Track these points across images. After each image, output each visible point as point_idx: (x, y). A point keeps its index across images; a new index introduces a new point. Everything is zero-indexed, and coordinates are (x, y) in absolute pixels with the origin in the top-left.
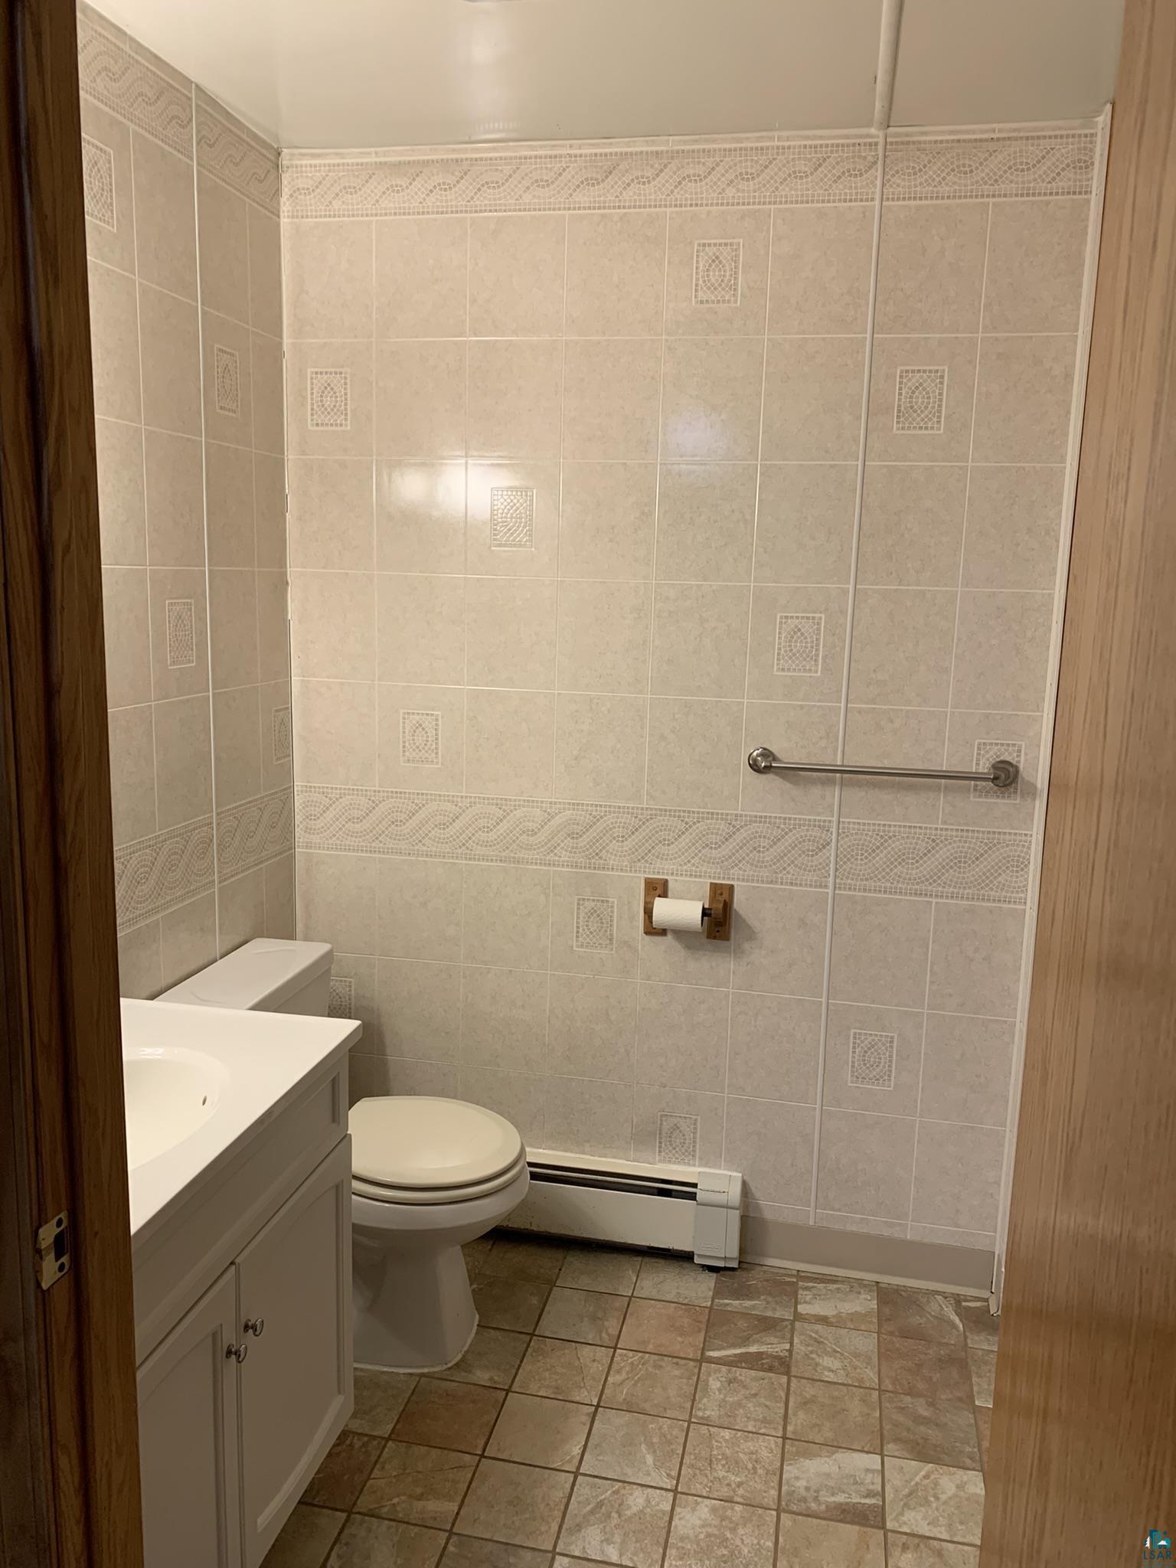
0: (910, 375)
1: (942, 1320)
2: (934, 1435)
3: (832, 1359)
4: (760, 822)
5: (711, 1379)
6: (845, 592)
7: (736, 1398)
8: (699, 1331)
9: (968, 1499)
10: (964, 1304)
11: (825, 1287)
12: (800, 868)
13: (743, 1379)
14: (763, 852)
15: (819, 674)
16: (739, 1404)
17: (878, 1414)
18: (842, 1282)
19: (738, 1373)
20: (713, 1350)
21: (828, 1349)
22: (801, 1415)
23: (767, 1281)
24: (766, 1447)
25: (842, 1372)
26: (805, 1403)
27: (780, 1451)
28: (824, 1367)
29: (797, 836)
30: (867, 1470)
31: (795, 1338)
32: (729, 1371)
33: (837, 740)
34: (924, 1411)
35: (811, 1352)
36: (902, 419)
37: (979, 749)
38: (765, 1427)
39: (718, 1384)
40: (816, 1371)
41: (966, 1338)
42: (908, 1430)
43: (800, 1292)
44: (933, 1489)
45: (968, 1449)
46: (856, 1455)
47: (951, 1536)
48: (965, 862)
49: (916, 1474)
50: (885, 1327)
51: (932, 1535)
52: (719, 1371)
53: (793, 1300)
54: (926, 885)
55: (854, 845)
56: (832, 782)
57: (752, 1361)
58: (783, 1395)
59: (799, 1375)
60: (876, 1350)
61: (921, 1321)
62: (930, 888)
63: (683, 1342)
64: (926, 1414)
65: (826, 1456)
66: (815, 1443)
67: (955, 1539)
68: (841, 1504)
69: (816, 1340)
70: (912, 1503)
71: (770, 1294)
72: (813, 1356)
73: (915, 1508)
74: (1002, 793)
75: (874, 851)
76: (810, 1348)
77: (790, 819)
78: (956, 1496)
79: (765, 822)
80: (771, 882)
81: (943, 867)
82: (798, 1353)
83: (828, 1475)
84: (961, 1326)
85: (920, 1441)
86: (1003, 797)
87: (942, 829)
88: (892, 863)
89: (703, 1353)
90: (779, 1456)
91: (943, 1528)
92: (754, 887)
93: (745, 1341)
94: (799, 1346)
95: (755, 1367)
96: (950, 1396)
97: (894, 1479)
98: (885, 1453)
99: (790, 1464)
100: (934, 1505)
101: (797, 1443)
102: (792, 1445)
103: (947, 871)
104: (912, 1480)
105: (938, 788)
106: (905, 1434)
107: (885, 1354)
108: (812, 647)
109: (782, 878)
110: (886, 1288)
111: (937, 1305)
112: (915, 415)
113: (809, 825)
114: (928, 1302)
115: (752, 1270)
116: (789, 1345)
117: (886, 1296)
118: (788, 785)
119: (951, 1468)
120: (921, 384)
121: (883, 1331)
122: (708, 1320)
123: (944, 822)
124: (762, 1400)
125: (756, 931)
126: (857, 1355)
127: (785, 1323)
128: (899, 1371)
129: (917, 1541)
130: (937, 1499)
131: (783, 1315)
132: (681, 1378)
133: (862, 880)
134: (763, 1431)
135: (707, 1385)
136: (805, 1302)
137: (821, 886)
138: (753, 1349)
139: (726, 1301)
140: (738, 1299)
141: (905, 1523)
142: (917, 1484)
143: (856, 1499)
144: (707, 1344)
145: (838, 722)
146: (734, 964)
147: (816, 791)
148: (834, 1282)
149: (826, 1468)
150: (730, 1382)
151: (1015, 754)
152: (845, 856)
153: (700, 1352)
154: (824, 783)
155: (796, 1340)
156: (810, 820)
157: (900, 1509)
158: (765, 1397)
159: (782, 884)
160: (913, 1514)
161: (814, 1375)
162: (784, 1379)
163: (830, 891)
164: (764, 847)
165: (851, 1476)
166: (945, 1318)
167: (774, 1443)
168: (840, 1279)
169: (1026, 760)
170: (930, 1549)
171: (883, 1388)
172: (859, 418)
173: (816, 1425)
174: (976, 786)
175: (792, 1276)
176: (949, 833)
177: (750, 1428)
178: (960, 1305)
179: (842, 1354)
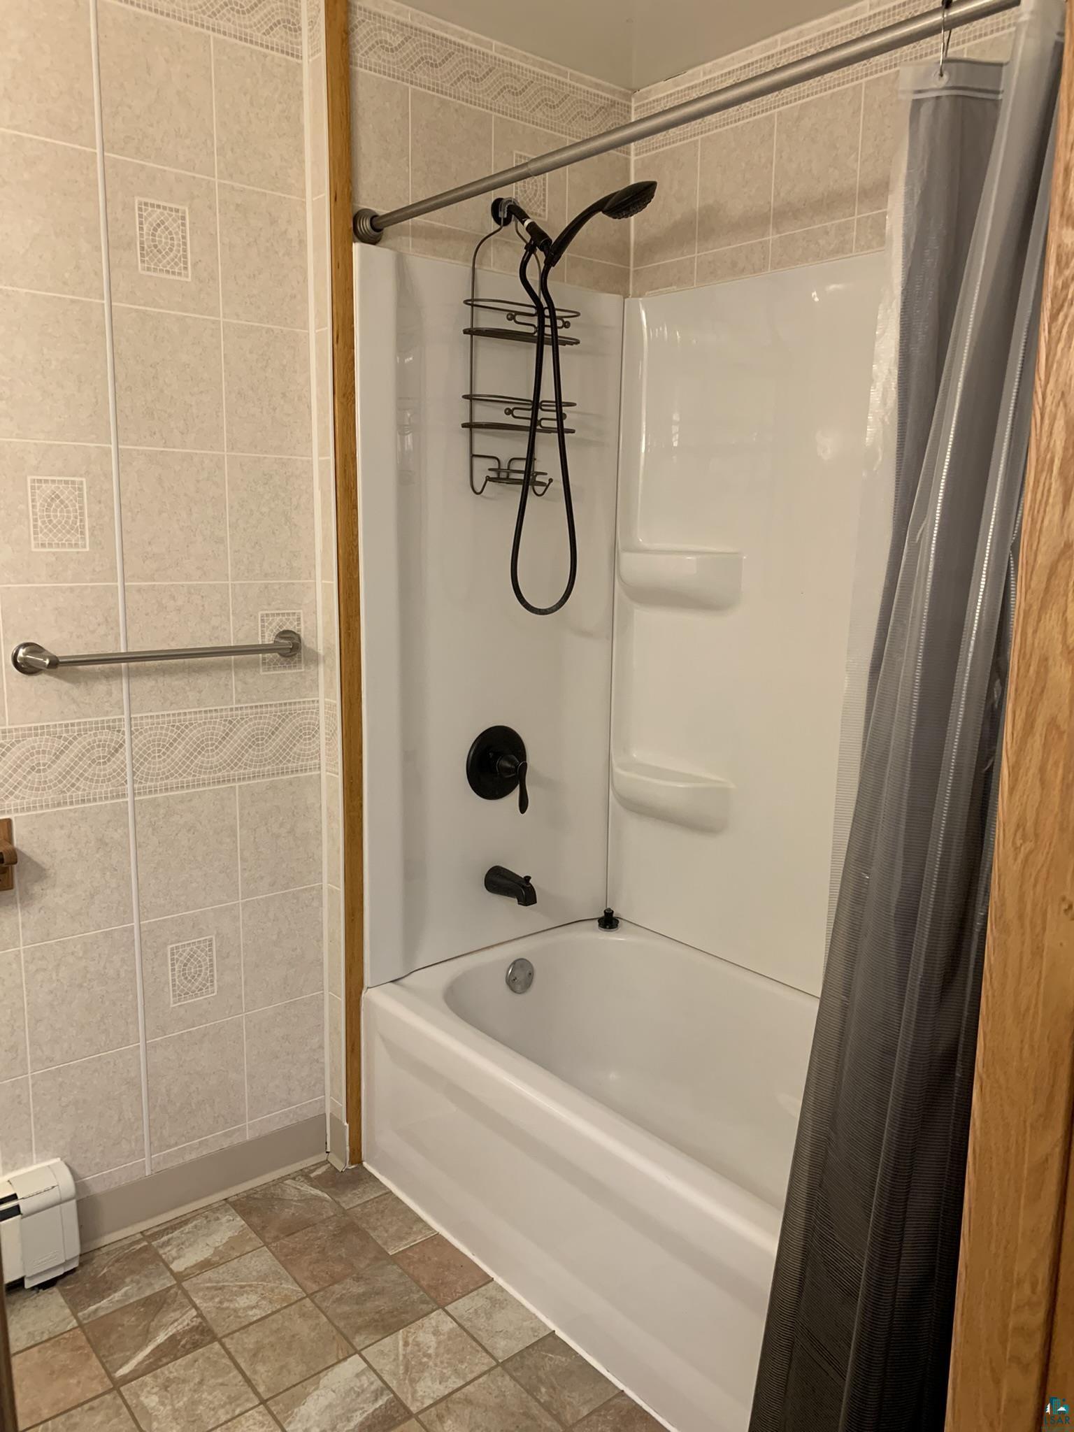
0: (150, 209)
1: (308, 1200)
2: (382, 1303)
3: (245, 1295)
4: (36, 735)
5: (142, 1398)
6: (108, 452)
7: (185, 1399)
8: (88, 1357)
9: (449, 1338)
10: (312, 1175)
11: (182, 1233)
12: (92, 780)
13: (175, 1374)
14: (44, 770)
15: (88, 549)
16: (194, 1403)
17: (325, 1319)
18: (194, 1218)
19: (166, 1372)
20: (121, 1367)
21: (235, 1289)
22: (261, 1368)
23: (117, 1261)
24: (255, 1424)
25: (264, 1302)
26: (255, 1355)
27: (270, 1418)
28: (244, 1309)
29: (85, 743)
30: (358, 1375)
31: (194, 1299)
32: (156, 1377)
33: (118, 625)
34: (358, 1289)
35: (221, 1302)
36: (147, 259)
37: (263, 621)
38: (238, 1405)
39: (155, 1399)
40: (239, 1317)
41: (338, 1203)
42: (360, 1314)
43: (161, 1252)
44: (419, 1351)
45: (416, 1297)
46: (337, 1369)
47: (464, 1378)
48: (263, 739)
49: (397, 1348)
50: (267, 1235)
51: (450, 1390)
52: (144, 1384)
53: (161, 1264)
54: (227, 771)
55: (149, 742)
56: (117, 674)
57: (171, 1350)
58: (226, 1361)
59: (227, 1332)
60: (276, 1262)
61: (292, 1211)
62: (232, 772)
63: (79, 1382)
64: (361, 1290)
65: (315, 1390)
66: (294, 1386)
67: (468, 1380)
68: (362, 1424)
69: (217, 1289)
70: (415, 1375)
71: (132, 1272)
72: (226, 1305)
73: (420, 1378)
74: (289, 663)
75: (171, 744)
76: (217, 1300)
77: (73, 725)
78: (439, 1343)
79: (42, 734)
80: (59, 805)
81: (243, 748)
82: (209, 1312)
83: (330, 1406)
84: (326, 1196)
85: (377, 1317)
86: (290, 668)
87: (237, 709)
88: (191, 754)
89: (111, 1379)
90: (273, 1422)
91: (453, 1377)
92: (37, 816)
93: (147, 1336)
94: (205, 1305)
95: (179, 1354)
96: (368, 1262)
97: (384, 1366)
98: (359, 1348)
99: (290, 1423)
100: (431, 1363)
101: (278, 1398)
102: (277, 1404)
103: (247, 751)
104: (397, 1355)
105: (228, 666)
106: (360, 1321)
107: (287, 1260)
108: (76, 518)
109: (71, 797)
110: (238, 1200)
111: (293, 1190)
112: (160, 256)
113: (97, 728)
114: (284, 1191)
115: (92, 1259)
116: (194, 1310)
117: (243, 1206)
118: (66, 686)
119: (417, 1322)
120: (163, 222)
121: (267, 1240)
122: (88, 1340)
123: (238, 701)
124: (212, 1382)
125: (47, 868)
126: (264, 1278)
127: (172, 1291)
128: (311, 1268)
129: (443, 1404)
130: (429, 1356)
131: (164, 1285)
132: (109, 1421)
133: (162, 779)
134: (237, 1412)
135: (144, 1407)
136: (174, 1259)
137: (118, 796)
138: (161, 1338)
139: (93, 1308)
140: (103, 1298)
141: (423, 1397)
142: (405, 1356)
143: (371, 1409)
144: (108, 1365)
145: (117, 604)
146: (23, 915)
147: (101, 687)
148: (186, 1222)
149: (323, 1402)
150: (166, 1388)
151: (296, 623)
152: (141, 756)
153: (106, 1379)
154: (108, 676)
155: (197, 1301)
156: (97, 723)
157: (410, 1389)
158: (213, 1377)
159: (71, 803)
160: (422, 1383)
161: (241, 1323)
162: (216, 1346)
163: (129, 799)
164: (44, 765)
165: (350, 1390)
166: (308, 1197)
167: (257, 1415)
168: (188, 1216)
169: (306, 628)
170: (459, 1403)
171: (310, 1292)
172: (98, 249)
173: (282, 1368)
174: (264, 659)
175: (138, 1242)
176: (245, 711)
177: (223, 1419)
178: (311, 1178)
179: (251, 1286)
